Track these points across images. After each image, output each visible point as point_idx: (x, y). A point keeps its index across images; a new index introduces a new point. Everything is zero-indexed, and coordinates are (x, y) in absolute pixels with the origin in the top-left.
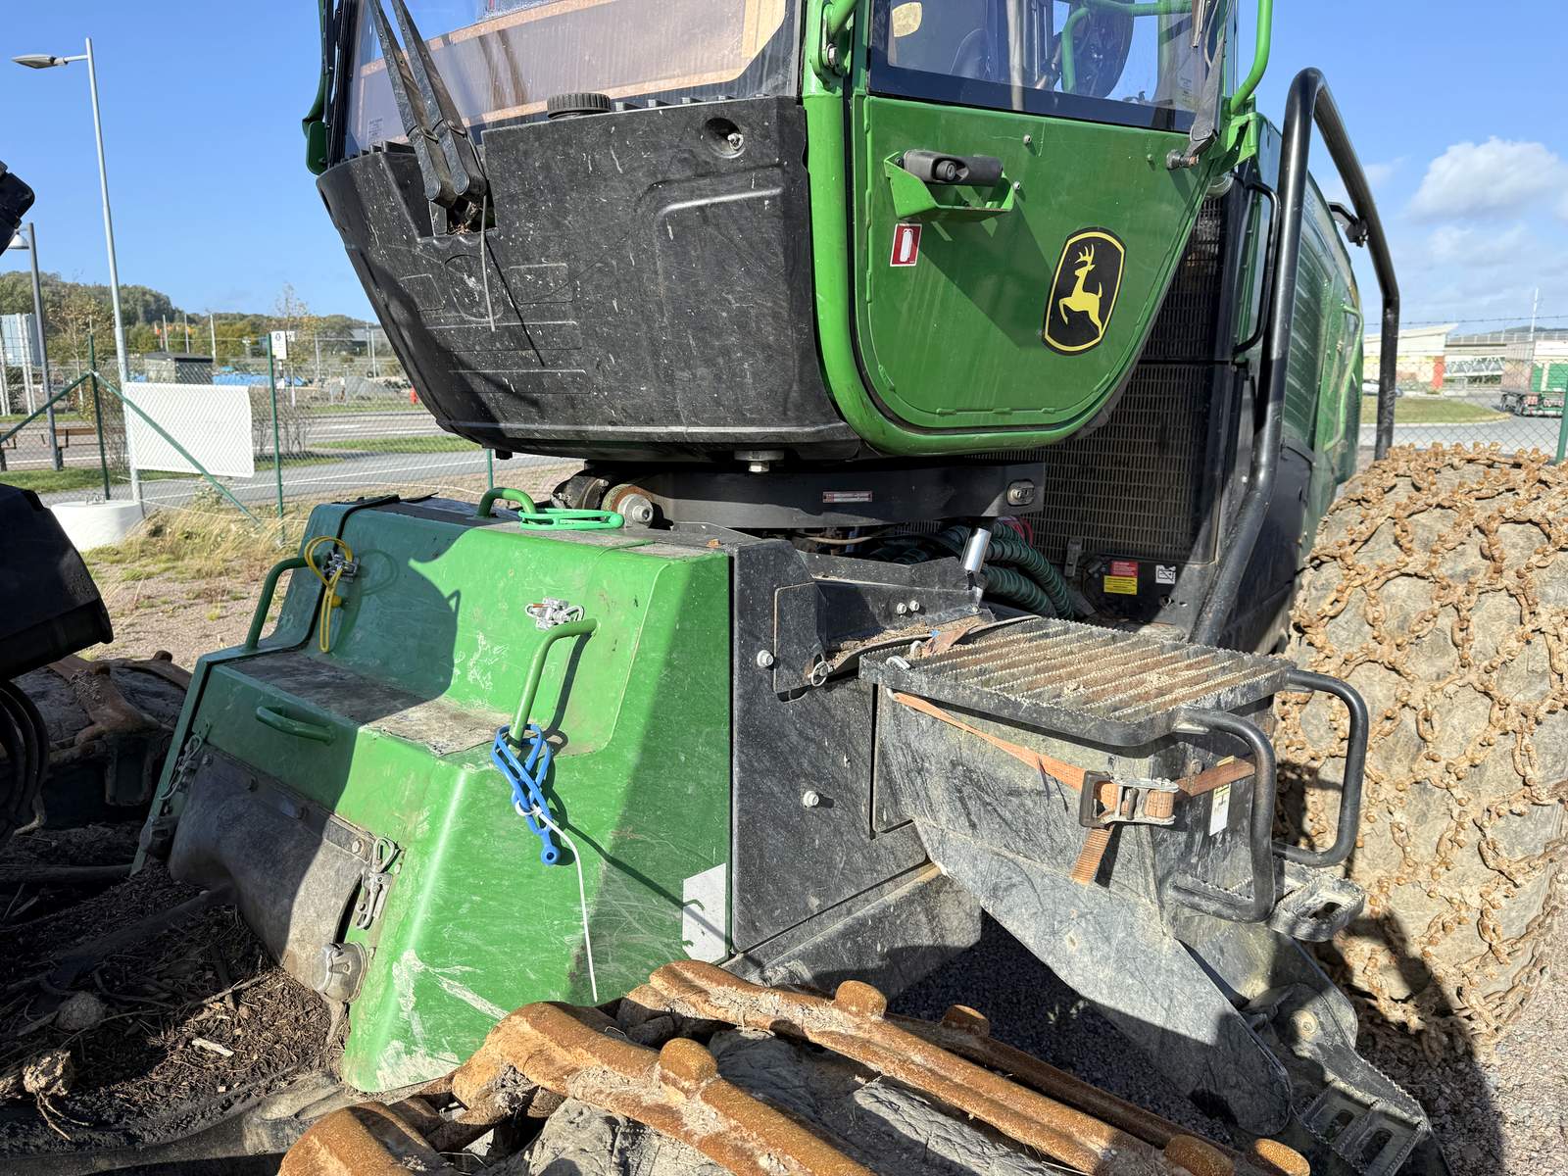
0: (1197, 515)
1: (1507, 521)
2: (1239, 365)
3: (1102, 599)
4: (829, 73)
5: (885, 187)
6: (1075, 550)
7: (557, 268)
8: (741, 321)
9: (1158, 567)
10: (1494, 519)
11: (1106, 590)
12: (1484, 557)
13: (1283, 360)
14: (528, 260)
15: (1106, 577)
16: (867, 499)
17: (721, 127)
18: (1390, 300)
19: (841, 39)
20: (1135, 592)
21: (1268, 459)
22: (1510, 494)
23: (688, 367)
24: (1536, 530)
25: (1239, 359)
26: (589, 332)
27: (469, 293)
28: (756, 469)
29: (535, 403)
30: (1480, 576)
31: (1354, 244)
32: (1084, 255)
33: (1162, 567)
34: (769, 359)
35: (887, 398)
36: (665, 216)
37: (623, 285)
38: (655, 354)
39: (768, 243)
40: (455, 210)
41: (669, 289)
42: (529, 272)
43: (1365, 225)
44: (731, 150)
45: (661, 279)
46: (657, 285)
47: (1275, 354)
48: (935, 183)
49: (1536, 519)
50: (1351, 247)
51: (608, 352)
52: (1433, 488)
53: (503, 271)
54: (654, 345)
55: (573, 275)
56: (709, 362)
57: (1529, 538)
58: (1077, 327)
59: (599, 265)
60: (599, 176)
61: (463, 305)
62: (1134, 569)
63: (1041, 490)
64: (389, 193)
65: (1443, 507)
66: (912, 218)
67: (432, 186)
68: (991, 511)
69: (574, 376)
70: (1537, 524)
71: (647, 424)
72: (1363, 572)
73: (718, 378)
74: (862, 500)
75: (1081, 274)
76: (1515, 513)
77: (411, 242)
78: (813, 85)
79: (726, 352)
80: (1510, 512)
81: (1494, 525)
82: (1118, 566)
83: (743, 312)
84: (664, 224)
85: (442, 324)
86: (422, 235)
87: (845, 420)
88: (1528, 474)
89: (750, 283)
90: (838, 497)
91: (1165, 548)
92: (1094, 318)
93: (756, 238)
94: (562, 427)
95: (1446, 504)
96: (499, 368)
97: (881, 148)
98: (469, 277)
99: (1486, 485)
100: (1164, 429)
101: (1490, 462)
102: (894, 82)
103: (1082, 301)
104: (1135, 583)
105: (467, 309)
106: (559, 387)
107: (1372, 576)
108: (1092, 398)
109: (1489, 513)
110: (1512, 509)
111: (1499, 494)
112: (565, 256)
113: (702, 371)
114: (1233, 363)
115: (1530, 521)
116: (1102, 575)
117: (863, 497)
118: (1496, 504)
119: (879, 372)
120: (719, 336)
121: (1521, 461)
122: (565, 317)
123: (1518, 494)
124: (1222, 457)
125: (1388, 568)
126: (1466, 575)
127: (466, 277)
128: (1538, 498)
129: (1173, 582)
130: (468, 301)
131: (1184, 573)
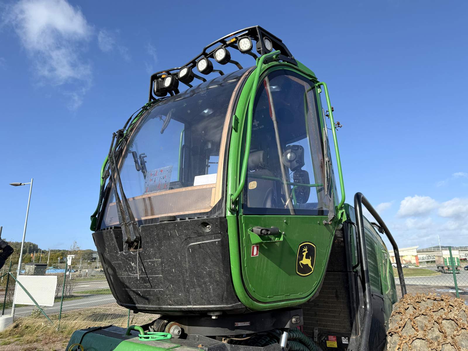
0: (351, 319)
1: (444, 319)
2: (355, 272)
3: (327, 349)
4: (232, 211)
5: (248, 237)
6: (316, 332)
7: (158, 261)
8: (210, 274)
9: (342, 338)
10: (440, 319)
11: (328, 346)
12: (440, 332)
13: (367, 270)
14: (150, 259)
15: (327, 341)
16: (248, 324)
17: (205, 224)
18: (395, 248)
19: (235, 203)
20: (337, 347)
21: (369, 301)
22: (442, 310)
23: (194, 288)
24: (453, 322)
25: (355, 270)
26: (165, 278)
27: (132, 267)
28: (214, 318)
29: (147, 299)
30: (441, 338)
31: (381, 233)
32: (304, 249)
33: (344, 338)
34: (218, 285)
35: (253, 294)
36: (189, 246)
37: (176, 265)
38: (184, 284)
39: (217, 253)
40: (130, 244)
41: (189, 266)
42: (150, 262)
43: (383, 228)
44: (208, 229)
45: (187, 263)
46: (186, 265)
47: (365, 269)
48: (261, 235)
49: (452, 318)
50: (380, 234)
51: (171, 284)
52: (419, 308)
53: (142, 261)
54: (184, 281)
55: (162, 263)
56: (200, 286)
57: (452, 325)
58: (305, 269)
59: (170, 260)
60: (172, 236)
61: (129, 270)
62: (335, 338)
63: (302, 318)
64: (112, 240)
65: (424, 315)
66: (256, 244)
67: (125, 238)
68: (287, 326)
69: (160, 291)
70: (453, 320)
71: (181, 305)
72: (405, 338)
73: (203, 291)
74: (247, 325)
75: (305, 254)
76: (445, 317)
77: (117, 253)
78: (229, 214)
79: (205, 283)
80: (444, 316)
81: (440, 321)
82: (331, 337)
83: (210, 272)
84: (189, 249)
85: (122, 276)
86: (120, 251)
87: (240, 302)
88: (446, 303)
89: (212, 264)
90: (240, 324)
91: (343, 331)
92: (310, 265)
93: (214, 252)
94: (155, 306)
95: (425, 314)
96: (137, 288)
97: (247, 228)
98: (132, 263)
99: (435, 307)
100: (337, 292)
101: (434, 299)
102: (249, 211)
103: (306, 261)
104: (336, 343)
105: (131, 272)
106: (155, 294)
107: (408, 339)
108: (313, 289)
109: (438, 317)
110: (444, 315)
111: (439, 310)
112: (161, 257)
113: (198, 289)
114: (353, 271)
115: (450, 319)
116: (326, 341)
117: (247, 324)
118: (439, 313)
119: (250, 287)
120: (203, 279)
121: (443, 298)
122: (159, 274)
123: (444, 310)
124: (355, 300)
125: (412, 337)
126: (437, 338)
127: (131, 263)
128: (451, 311)
129: (348, 343)
130: (131, 269)
131: (351, 340)
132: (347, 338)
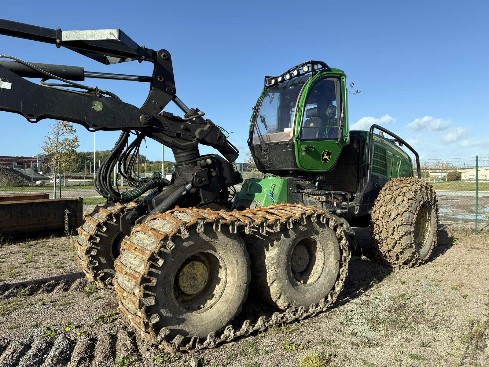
0: (358, 186)
2: (364, 165)
14: (271, 155)
18: (417, 155)
19: (297, 138)
20: (351, 198)
21: (369, 178)
23: (284, 163)
26: (276, 161)
28: (291, 173)
29: (270, 167)
32: (325, 153)
33: (354, 194)
34: (292, 162)
37: (279, 157)
40: (264, 151)
41: (283, 157)
44: (288, 146)
48: (306, 148)
54: (282, 161)
58: (326, 160)
59: (277, 155)
62: (350, 194)
64: (259, 149)
66: (304, 151)
68: (318, 179)
71: (281, 168)
73: (287, 164)
74: (303, 177)
75: (325, 155)
78: (295, 141)
83: (289, 159)
84: (283, 152)
85: (262, 160)
86: (261, 153)
87: (299, 168)
89: (290, 156)
90: (300, 177)
91: (354, 191)
92: (328, 159)
93: (290, 153)
96: (267, 164)
97: (301, 145)
102: (301, 140)
103: (326, 157)
106: (273, 165)
108: (330, 167)
112: (274, 154)
119: (302, 163)
120: (287, 161)
122: (274, 159)
127: (265, 156)
129: (356, 196)
130: (265, 158)
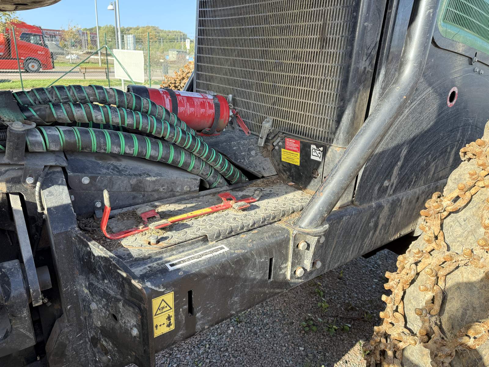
3: (281, 165)
6: (267, 126)
11: (283, 160)
15: (282, 150)
20: (298, 164)
33: (315, 147)
62: (297, 145)
82: (290, 142)
104: (299, 156)
116: (280, 147)
129: (321, 160)
131: (329, 154)
132: (321, 149)
